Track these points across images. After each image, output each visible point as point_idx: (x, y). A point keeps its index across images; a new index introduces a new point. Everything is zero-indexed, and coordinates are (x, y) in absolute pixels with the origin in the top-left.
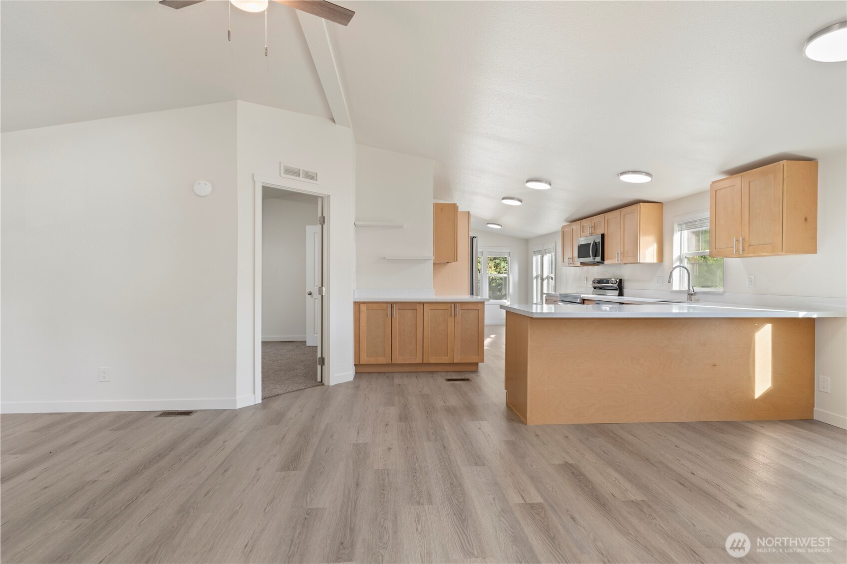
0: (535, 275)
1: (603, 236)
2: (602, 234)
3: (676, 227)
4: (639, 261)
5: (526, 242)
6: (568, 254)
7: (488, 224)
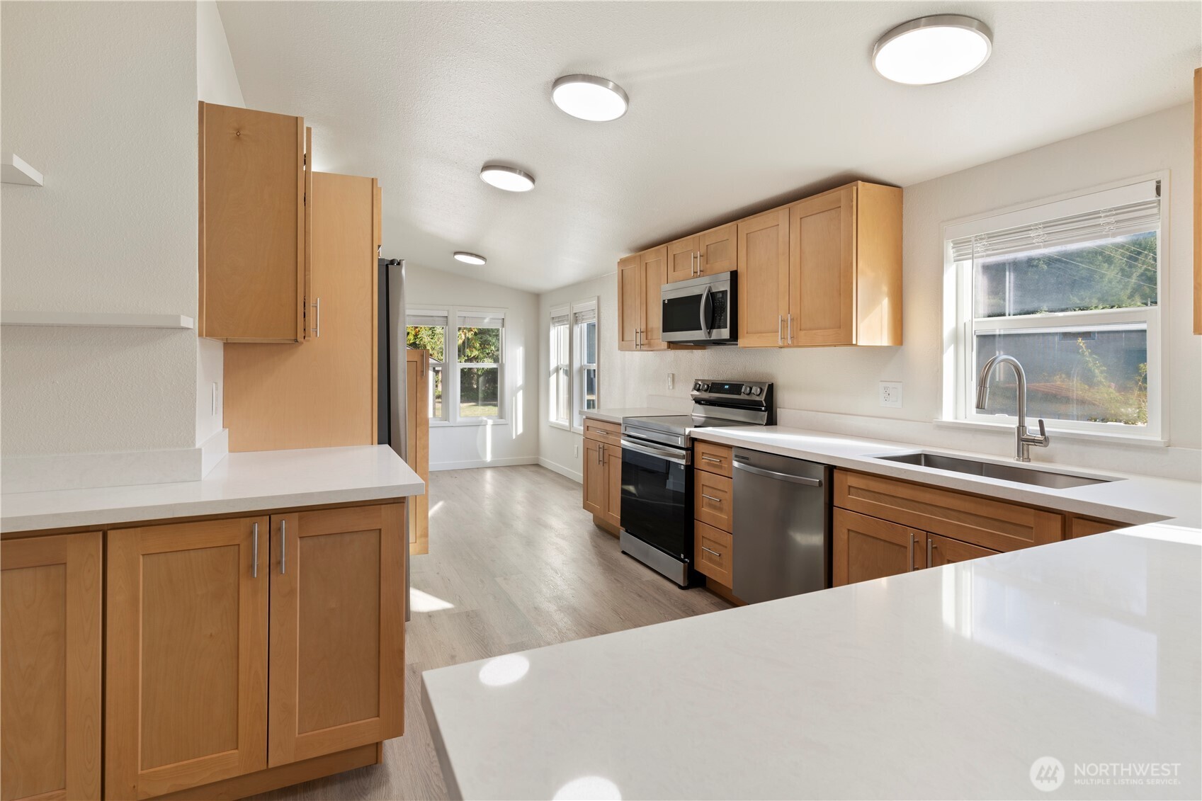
0: (553, 365)
1: (734, 276)
2: (732, 272)
3: (950, 252)
4: (854, 342)
5: (536, 298)
6: (635, 324)
7: (456, 253)
